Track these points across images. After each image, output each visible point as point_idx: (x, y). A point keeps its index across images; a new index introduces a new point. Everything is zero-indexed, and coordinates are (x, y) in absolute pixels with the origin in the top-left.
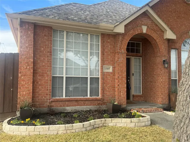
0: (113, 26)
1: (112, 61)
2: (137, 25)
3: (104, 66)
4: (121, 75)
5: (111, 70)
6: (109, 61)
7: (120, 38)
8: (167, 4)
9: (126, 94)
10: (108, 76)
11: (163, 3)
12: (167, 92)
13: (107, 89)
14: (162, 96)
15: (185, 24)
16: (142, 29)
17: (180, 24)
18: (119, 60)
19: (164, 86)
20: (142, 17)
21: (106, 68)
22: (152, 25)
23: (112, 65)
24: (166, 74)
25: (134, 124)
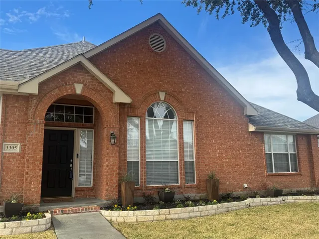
0: (17, 83)
1: (21, 135)
2: (66, 83)
3: (4, 143)
4: (33, 157)
5: (18, 150)
6: (16, 135)
7: (34, 101)
8: (122, 54)
9: (40, 186)
10: (11, 160)
11: (115, 52)
12: (115, 180)
13: (9, 180)
14: (107, 187)
15: (152, 82)
16: (74, 89)
17: (144, 81)
18: (31, 133)
19: (111, 171)
20: (76, 71)
21: (9, 147)
22: (92, 82)
23: (21, 142)
24: (115, 154)
25: (10, 230)
